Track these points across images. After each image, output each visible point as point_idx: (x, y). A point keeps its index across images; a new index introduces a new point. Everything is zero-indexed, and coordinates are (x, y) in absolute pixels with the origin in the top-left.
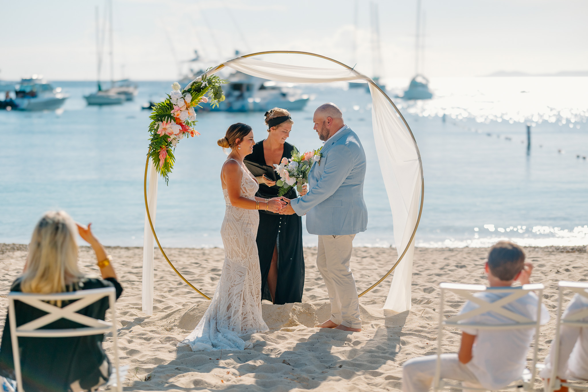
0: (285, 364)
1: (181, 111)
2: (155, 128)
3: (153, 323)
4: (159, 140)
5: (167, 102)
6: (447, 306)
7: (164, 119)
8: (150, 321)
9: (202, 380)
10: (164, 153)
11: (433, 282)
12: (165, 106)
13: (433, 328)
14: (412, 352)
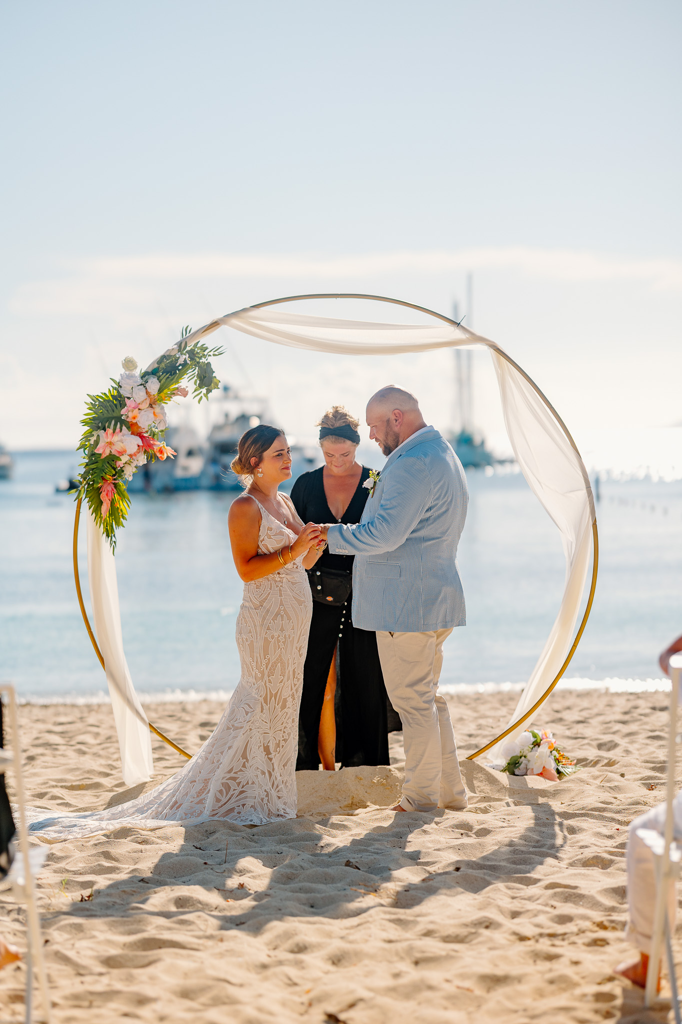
0: (349, 868)
1: (139, 409)
2: (92, 442)
3: (95, 809)
4: (99, 465)
5: (112, 394)
6: (647, 769)
7: (108, 426)
8: (89, 807)
9: (192, 898)
10: (110, 489)
11: (614, 733)
12: (109, 401)
13: (624, 804)
14: (591, 844)
